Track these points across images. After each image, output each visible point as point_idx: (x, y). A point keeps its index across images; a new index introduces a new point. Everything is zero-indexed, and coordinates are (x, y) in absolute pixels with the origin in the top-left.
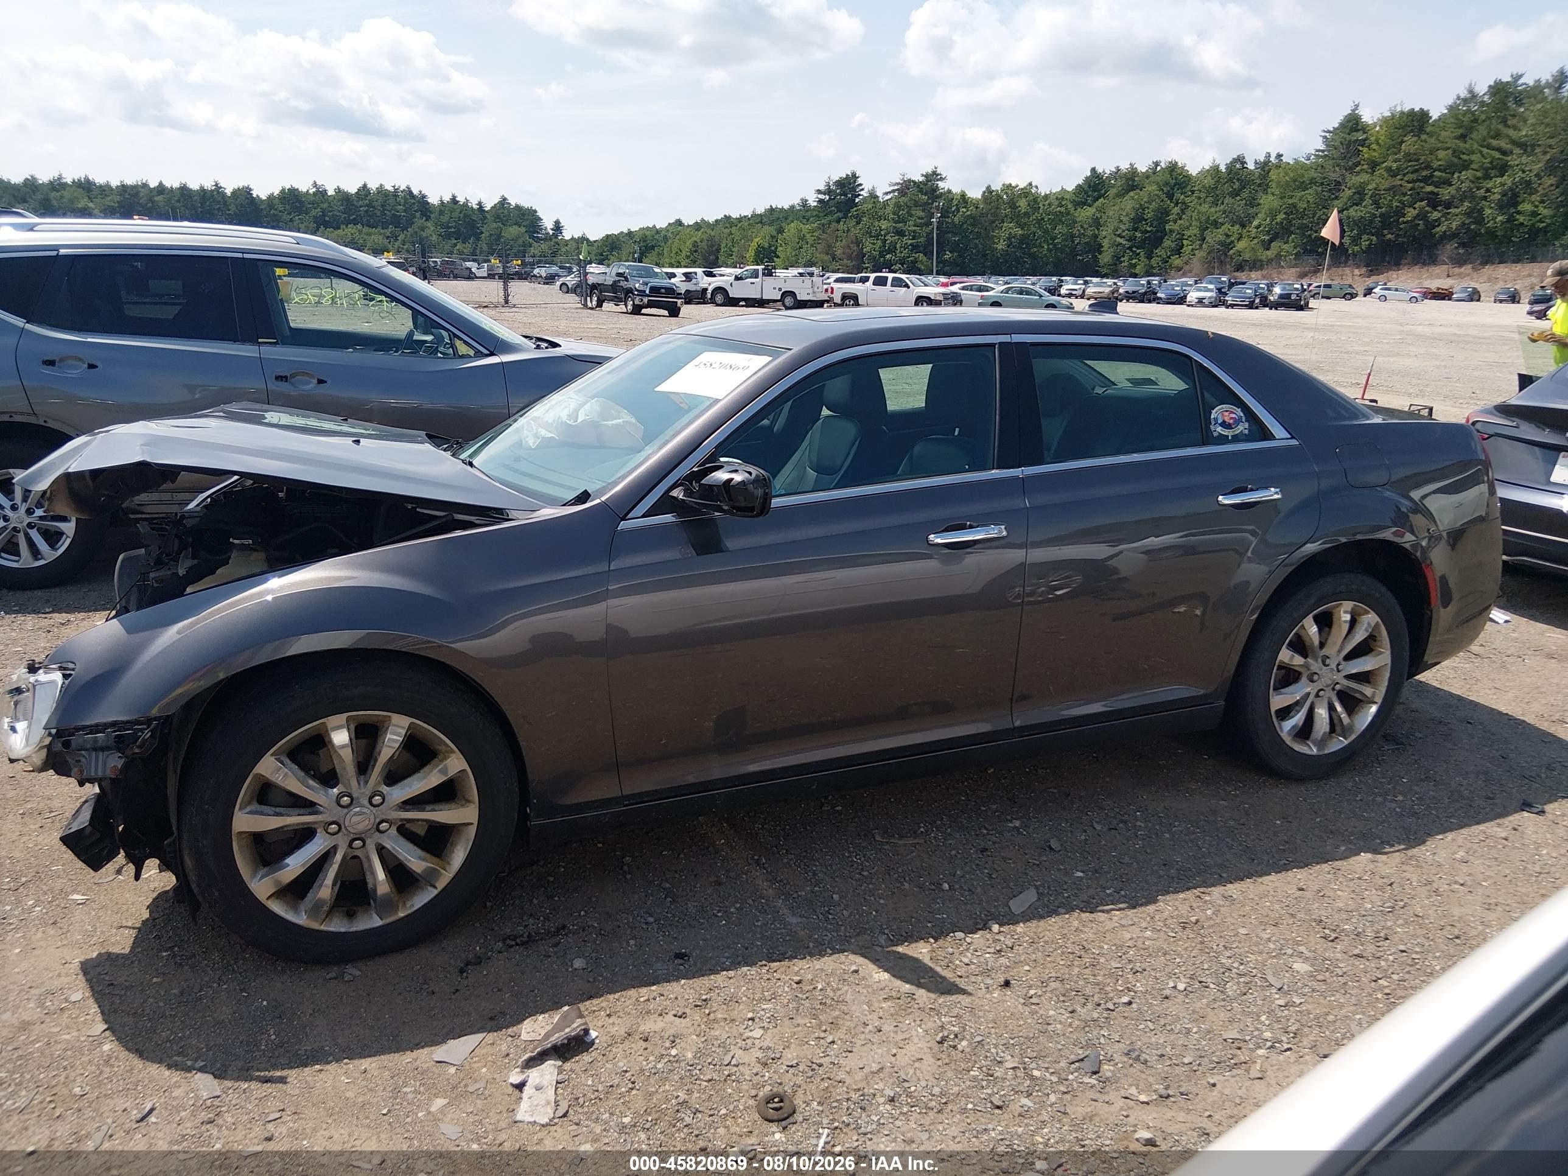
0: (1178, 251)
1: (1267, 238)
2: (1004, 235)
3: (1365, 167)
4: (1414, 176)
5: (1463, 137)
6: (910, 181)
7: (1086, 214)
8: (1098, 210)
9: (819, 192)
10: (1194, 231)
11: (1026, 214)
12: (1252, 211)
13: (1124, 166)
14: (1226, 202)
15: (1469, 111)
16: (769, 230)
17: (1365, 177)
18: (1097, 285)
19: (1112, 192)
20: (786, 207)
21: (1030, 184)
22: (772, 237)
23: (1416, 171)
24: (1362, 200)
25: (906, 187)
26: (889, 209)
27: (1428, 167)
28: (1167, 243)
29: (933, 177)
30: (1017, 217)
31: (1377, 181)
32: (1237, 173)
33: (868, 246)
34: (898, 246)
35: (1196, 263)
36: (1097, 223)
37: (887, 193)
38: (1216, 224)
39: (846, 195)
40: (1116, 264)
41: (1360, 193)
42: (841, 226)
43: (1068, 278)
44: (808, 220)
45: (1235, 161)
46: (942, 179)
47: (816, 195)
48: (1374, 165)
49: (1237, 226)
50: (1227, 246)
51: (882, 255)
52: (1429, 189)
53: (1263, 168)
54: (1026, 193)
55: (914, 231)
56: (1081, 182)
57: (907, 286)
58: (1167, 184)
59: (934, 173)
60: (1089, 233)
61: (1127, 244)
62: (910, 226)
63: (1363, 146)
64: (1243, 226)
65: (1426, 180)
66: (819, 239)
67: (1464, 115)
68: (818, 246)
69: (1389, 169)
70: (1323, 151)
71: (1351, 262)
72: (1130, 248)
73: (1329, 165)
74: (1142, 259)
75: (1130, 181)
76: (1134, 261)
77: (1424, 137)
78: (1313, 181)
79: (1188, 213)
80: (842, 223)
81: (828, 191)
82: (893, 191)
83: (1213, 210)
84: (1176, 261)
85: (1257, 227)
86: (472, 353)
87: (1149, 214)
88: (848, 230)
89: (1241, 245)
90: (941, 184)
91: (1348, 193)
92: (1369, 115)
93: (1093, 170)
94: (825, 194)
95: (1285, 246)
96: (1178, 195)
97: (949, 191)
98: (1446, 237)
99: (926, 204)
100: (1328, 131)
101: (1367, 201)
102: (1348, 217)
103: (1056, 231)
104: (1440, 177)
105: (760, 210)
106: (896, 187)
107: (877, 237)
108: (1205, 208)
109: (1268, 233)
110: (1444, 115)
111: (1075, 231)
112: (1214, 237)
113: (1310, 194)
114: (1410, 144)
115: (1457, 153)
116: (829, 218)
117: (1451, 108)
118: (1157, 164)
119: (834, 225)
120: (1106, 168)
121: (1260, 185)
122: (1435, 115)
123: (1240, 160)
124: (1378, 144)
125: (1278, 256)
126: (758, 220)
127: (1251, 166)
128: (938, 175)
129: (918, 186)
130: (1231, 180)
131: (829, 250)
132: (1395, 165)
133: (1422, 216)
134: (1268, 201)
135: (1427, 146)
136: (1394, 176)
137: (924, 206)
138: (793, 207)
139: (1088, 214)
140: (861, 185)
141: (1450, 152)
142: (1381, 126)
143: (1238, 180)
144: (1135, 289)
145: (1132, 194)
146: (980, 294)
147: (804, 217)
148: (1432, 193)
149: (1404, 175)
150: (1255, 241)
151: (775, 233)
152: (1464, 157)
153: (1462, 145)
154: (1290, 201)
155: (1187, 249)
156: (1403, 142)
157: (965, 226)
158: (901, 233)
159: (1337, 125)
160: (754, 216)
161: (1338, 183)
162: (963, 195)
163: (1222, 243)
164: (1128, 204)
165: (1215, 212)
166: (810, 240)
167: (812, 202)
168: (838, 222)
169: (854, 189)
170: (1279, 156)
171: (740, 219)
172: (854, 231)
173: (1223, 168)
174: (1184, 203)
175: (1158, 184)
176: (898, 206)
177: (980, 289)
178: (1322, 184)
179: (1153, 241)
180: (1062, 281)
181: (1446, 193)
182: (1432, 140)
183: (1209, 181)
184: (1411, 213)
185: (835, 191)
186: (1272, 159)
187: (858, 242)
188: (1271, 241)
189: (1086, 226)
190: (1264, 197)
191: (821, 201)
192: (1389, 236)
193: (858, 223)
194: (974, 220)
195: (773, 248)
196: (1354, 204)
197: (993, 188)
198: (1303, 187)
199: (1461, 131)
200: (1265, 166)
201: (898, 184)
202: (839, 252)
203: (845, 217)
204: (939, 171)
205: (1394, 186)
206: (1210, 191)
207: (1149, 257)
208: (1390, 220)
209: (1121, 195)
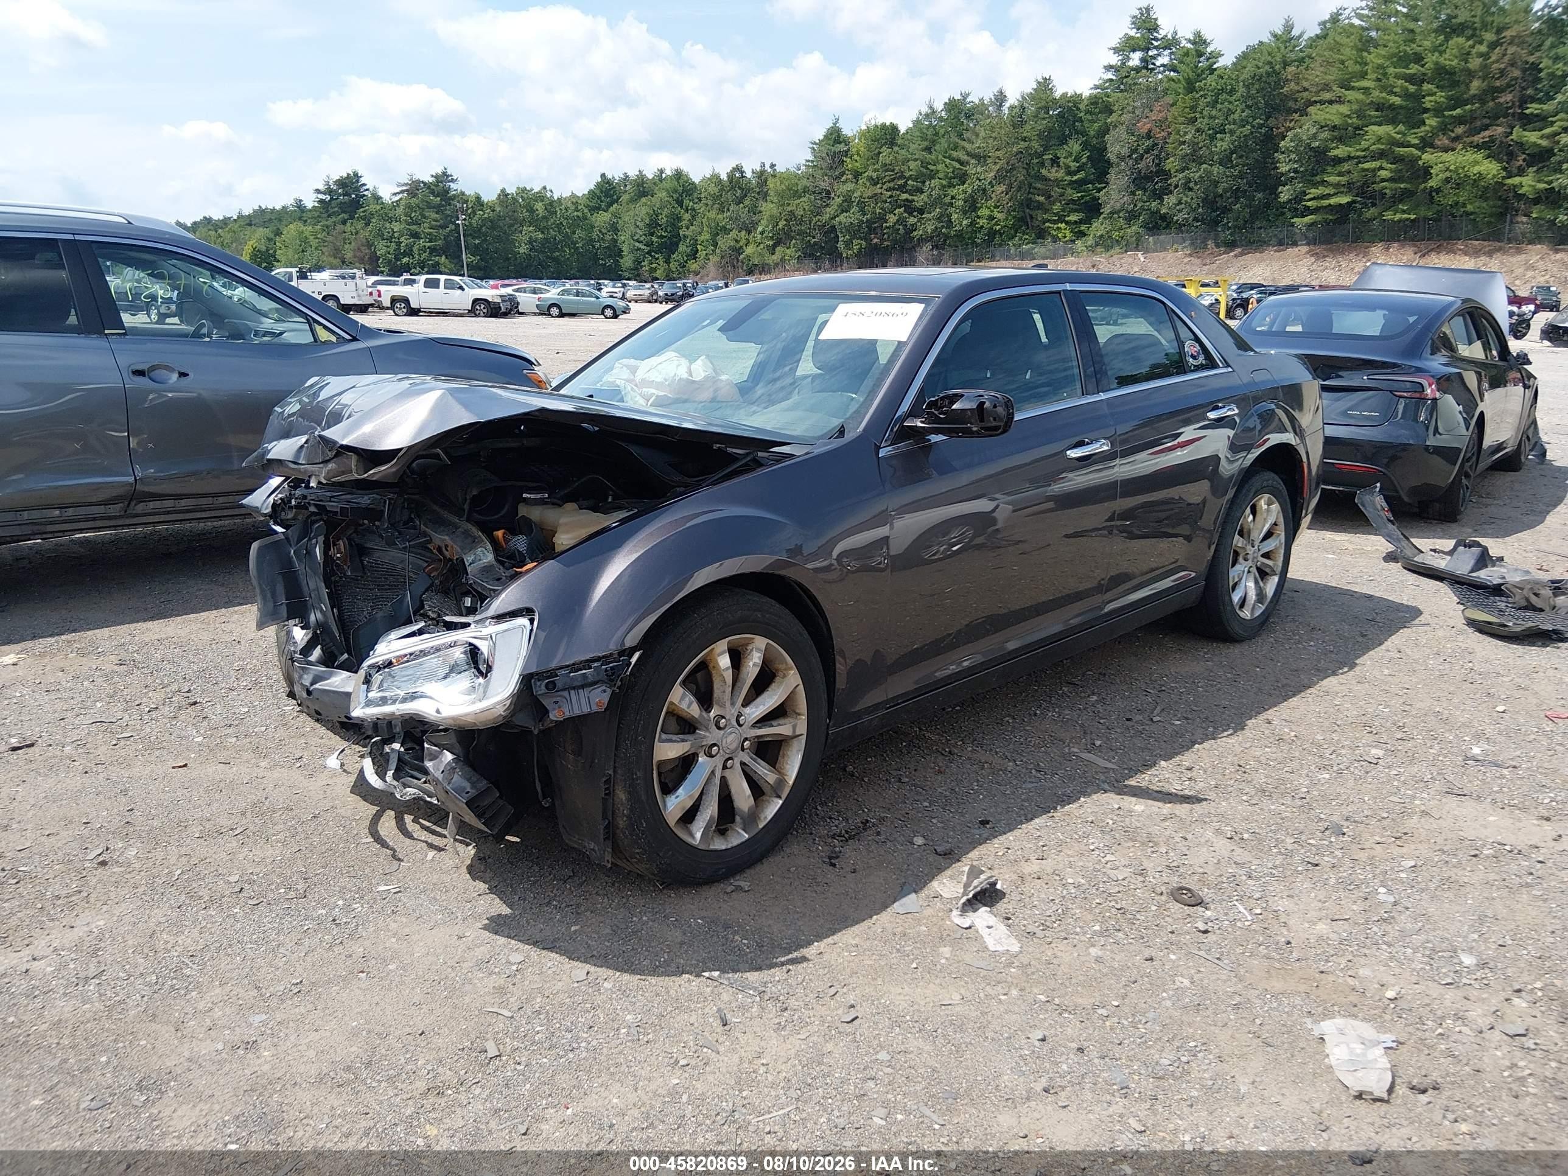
0: (694, 255)
1: (771, 243)
2: (526, 238)
3: (850, 176)
4: (891, 185)
5: (928, 149)
6: (419, 182)
7: (602, 218)
8: (615, 215)
9: (318, 191)
10: (706, 236)
11: (544, 217)
12: (755, 218)
13: (633, 173)
14: (731, 209)
15: (931, 124)
16: (261, 232)
17: (850, 186)
18: (636, 288)
19: (625, 198)
20: (278, 207)
21: (545, 188)
22: (269, 240)
23: (893, 180)
24: (849, 207)
25: (414, 188)
26: (400, 210)
27: (902, 177)
28: (682, 248)
29: (443, 178)
30: (535, 222)
31: (862, 190)
32: (738, 182)
33: (381, 247)
34: (415, 249)
35: (711, 267)
36: (614, 228)
37: (395, 194)
38: (726, 231)
39: (350, 195)
40: (637, 269)
41: (848, 200)
42: (348, 227)
43: (606, 282)
44: (305, 221)
45: (735, 169)
46: (453, 181)
47: (315, 195)
48: (857, 175)
49: (743, 233)
50: (739, 251)
51: (397, 259)
52: (905, 196)
53: (759, 177)
54: (540, 196)
55: (430, 234)
56: (592, 187)
57: (461, 288)
58: (676, 191)
59: (444, 174)
60: (608, 237)
61: (647, 249)
62: (425, 228)
63: (846, 156)
64: (749, 232)
65: (902, 188)
66: (325, 241)
67: (927, 129)
68: (324, 249)
69: (870, 179)
70: (812, 162)
71: (845, 265)
72: (649, 253)
73: (818, 174)
74: (661, 263)
75: (642, 188)
76: (654, 266)
77: (896, 149)
78: (806, 190)
79: (698, 219)
80: (348, 224)
81: (329, 191)
82: (402, 192)
83: (720, 216)
84: (693, 266)
85: (762, 233)
86: (334, 339)
87: (663, 220)
88: (357, 233)
89: (749, 250)
90: (453, 186)
91: (838, 200)
92: (849, 130)
93: (603, 175)
94: (325, 194)
95: (788, 251)
96: (686, 202)
97: (463, 193)
98: (922, 240)
99: (440, 206)
100: (815, 143)
101: (855, 209)
102: (840, 223)
103: (576, 236)
104: (913, 186)
105: (247, 211)
106: (404, 188)
107: (390, 239)
108: (713, 214)
109: (772, 238)
110: (910, 129)
111: (594, 236)
112: (725, 242)
113: (805, 202)
114: (886, 156)
115: (925, 164)
116: (334, 219)
117: (917, 123)
118: (661, 171)
119: (340, 227)
120: (615, 174)
121: (759, 193)
122: (903, 129)
123: (738, 169)
124: (858, 154)
125: (783, 260)
126: (249, 221)
127: (749, 175)
128: (448, 176)
129: (429, 188)
130: (733, 188)
131: (337, 252)
132: (875, 175)
133: (901, 221)
134: (768, 208)
135: (900, 157)
136: (875, 184)
137: (438, 209)
138: (284, 208)
139: (604, 219)
140: (364, 185)
141: (919, 162)
142: (860, 139)
143: (739, 188)
144: (674, 291)
145: (644, 200)
146: (537, 296)
147: (300, 219)
148: (907, 200)
149: (883, 184)
150: (762, 246)
151: (272, 236)
152: (931, 167)
153: (928, 156)
154: (789, 209)
155: (701, 254)
156: (880, 153)
157: (484, 229)
158: (415, 235)
159: (821, 138)
160: (241, 217)
161: (828, 192)
162: (478, 198)
163: (731, 248)
164: (642, 209)
165: (723, 219)
166: (314, 243)
167: (310, 202)
168: (344, 222)
169: (357, 189)
170: (773, 166)
171: (226, 221)
172: (365, 234)
173: (724, 177)
174: (693, 209)
175: (667, 190)
176: (409, 206)
177: (534, 291)
178: (814, 193)
179: (669, 246)
180: (600, 284)
181: (920, 200)
182: (903, 152)
183: (713, 189)
184: (892, 219)
185: (336, 191)
186: (767, 167)
187: (369, 245)
188: (775, 246)
189: (604, 231)
190: (764, 205)
191: (321, 201)
192: (876, 240)
193: (367, 224)
194: (493, 223)
195: (271, 252)
196: (843, 211)
197: (508, 191)
198: (797, 195)
199: (926, 143)
200: (761, 175)
201: (406, 184)
202: (349, 256)
203: (352, 218)
204: (449, 173)
205: (876, 194)
206: (716, 198)
207: (667, 262)
208: (873, 226)
209: (633, 201)
